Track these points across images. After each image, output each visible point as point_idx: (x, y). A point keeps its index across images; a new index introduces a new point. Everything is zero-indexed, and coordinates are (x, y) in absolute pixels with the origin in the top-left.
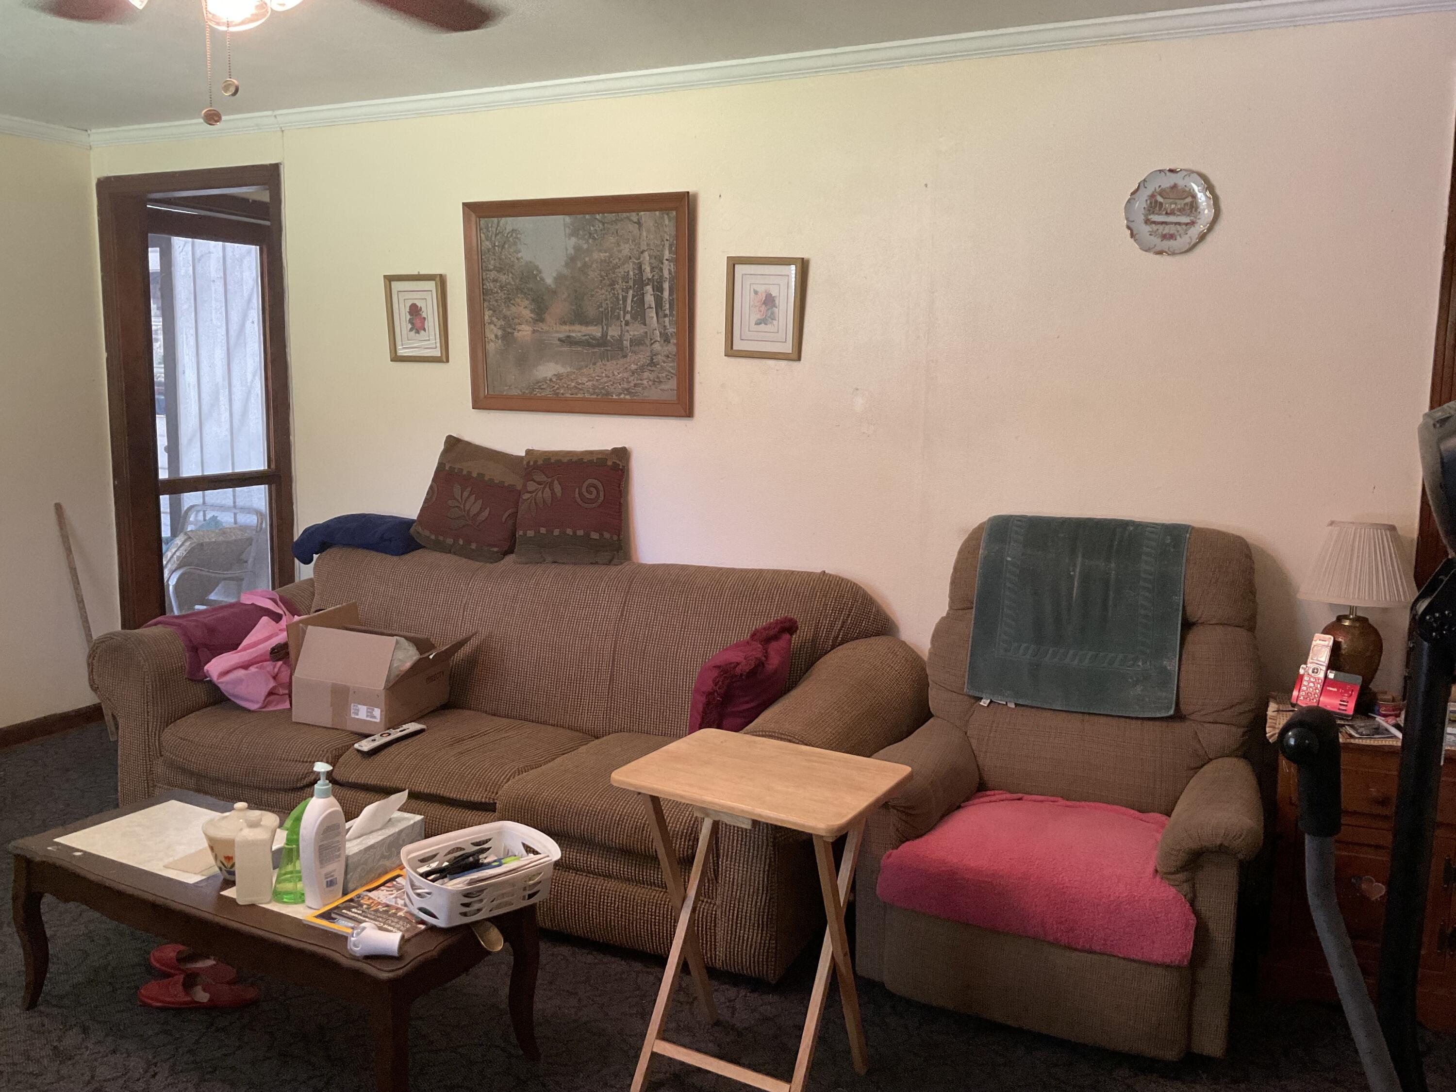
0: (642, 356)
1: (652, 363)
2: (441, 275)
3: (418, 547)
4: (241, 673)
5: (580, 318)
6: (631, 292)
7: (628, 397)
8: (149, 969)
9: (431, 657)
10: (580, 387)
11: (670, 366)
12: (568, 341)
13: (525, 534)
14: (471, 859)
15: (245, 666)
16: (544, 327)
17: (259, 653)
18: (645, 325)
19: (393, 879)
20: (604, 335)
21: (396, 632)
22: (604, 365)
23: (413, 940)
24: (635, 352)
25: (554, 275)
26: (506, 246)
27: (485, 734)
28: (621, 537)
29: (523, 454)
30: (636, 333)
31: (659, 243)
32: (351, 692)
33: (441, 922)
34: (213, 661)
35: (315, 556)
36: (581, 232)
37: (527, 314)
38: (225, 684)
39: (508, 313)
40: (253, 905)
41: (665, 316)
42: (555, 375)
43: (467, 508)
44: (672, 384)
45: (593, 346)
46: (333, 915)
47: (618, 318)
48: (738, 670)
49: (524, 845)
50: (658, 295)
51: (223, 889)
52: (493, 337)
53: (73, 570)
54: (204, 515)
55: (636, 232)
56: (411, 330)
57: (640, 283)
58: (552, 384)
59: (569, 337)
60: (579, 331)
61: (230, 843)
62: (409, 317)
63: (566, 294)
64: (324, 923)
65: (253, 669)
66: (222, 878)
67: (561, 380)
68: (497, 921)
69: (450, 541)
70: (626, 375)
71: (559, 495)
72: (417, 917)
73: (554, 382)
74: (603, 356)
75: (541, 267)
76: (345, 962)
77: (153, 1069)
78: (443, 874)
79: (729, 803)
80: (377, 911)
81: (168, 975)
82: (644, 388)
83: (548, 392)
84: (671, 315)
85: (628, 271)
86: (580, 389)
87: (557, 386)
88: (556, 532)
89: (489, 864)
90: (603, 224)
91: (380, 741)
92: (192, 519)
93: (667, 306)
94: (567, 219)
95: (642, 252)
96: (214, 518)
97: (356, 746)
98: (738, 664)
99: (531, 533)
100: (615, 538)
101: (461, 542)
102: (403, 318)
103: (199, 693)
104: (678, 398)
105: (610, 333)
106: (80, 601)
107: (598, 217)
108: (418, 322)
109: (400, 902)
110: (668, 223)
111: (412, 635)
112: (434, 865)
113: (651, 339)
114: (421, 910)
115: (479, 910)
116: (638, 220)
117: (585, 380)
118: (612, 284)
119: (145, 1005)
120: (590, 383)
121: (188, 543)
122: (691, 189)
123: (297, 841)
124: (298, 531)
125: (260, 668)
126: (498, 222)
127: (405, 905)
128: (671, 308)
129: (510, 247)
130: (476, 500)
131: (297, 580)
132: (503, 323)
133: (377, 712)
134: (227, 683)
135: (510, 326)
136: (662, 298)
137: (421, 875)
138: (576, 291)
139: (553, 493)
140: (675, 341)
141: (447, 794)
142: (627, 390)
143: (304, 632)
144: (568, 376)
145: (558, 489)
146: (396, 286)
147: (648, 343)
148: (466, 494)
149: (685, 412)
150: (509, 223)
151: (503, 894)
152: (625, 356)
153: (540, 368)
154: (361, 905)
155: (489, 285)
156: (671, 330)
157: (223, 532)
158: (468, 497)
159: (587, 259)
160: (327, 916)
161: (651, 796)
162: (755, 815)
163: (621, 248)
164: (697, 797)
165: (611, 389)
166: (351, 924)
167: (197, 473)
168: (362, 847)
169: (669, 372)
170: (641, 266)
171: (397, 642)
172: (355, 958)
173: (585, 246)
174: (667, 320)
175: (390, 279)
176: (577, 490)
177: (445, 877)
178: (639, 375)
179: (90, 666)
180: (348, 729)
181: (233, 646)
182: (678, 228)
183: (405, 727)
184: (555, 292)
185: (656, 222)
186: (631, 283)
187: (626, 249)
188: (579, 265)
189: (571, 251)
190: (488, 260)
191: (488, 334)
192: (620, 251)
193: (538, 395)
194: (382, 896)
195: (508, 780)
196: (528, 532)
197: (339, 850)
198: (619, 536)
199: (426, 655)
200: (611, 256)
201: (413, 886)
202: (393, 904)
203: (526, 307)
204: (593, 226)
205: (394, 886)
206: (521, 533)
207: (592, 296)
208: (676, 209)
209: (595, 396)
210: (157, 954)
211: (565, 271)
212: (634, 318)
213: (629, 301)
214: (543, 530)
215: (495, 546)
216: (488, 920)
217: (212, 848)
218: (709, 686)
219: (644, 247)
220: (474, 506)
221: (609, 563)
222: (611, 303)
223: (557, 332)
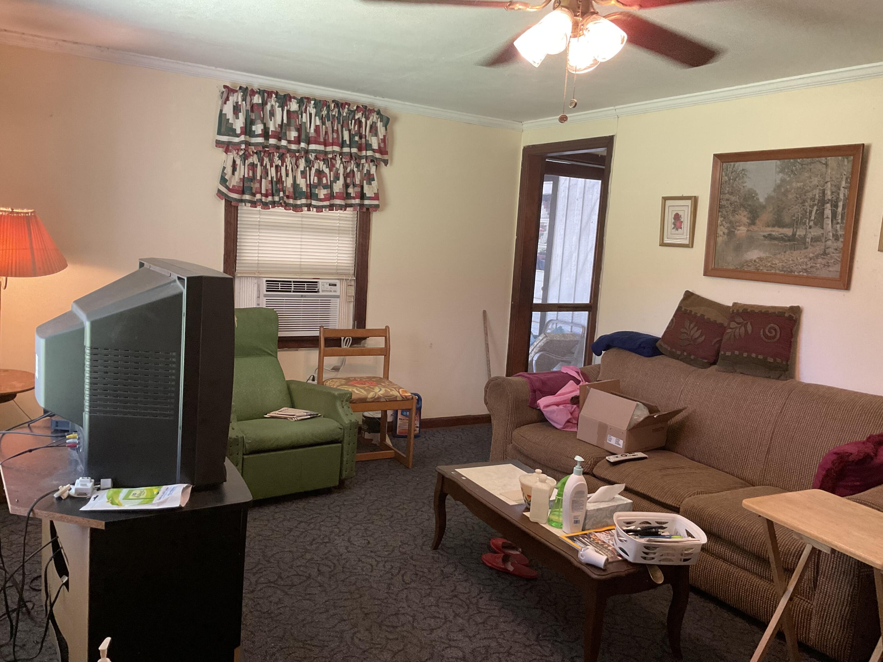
0: (818, 249)
1: (825, 254)
2: (695, 197)
3: (661, 354)
4: (555, 407)
5: (779, 223)
6: (815, 208)
7: (805, 274)
8: (489, 547)
9: (655, 416)
10: (773, 266)
11: (837, 256)
12: (770, 237)
13: (725, 354)
14: (654, 530)
15: (558, 404)
16: (754, 228)
17: (565, 399)
18: (823, 228)
19: (610, 530)
20: (794, 235)
21: (638, 400)
22: (791, 253)
23: (614, 564)
24: (813, 246)
25: (766, 196)
26: (737, 179)
27: (683, 468)
28: (789, 363)
29: (731, 305)
30: (816, 234)
31: (839, 176)
32: (609, 428)
33: (630, 559)
34: (542, 399)
35: (603, 352)
36: (786, 170)
37: (745, 220)
38: (545, 411)
39: (733, 219)
40: (537, 523)
41: (838, 223)
42: (758, 258)
43: (691, 334)
44: (838, 268)
45: (785, 241)
46: (575, 539)
47: (805, 224)
48: (851, 459)
49: (686, 530)
50: (834, 210)
51: (524, 512)
52: (721, 233)
53: (487, 345)
54: (556, 326)
55: (824, 170)
56: (673, 228)
57: (823, 202)
58: (755, 264)
59: (770, 235)
60: (777, 231)
61: (530, 488)
62: (673, 221)
63: (772, 209)
64: (570, 542)
65: (561, 407)
66: (525, 507)
67: (762, 261)
68: (662, 567)
69: (679, 353)
70: (805, 260)
71: (750, 332)
72: (617, 552)
73: (757, 262)
74: (793, 248)
75: (757, 192)
76: (576, 563)
77: (482, 595)
78: (636, 534)
79: (816, 534)
80: (598, 543)
81: (496, 552)
82: (818, 269)
83: (752, 269)
84: (842, 222)
85: (815, 195)
86: (773, 267)
87: (759, 265)
88: (745, 355)
89: (664, 536)
90: (802, 165)
91: (620, 458)
92: (550, 327)
93: (840, 217)
94: (778, 162)
95: (826, 183)
96: (560, 327)
97: (607, 458)
98: (851, 454)
99: (728, 354)
100: (784, 363)
101: (685, 354)
102: (670, 220)
103: (533, 414)
104: (841, 276)
105: (798, 233)
106: (488, 361)
107: (799, 161)
108: (678, 224)
109: (611, 542)
110: (847, 164)
111: (647, 403)
112: (632, 528)
113: (826, 238)
114: (621, 549)
115: (653, 558)
116: (826, 162)
117: (777, 262)
118: (804, 201)
119: (484, 564)
120: (781, 264)
121: (545, 339)
122: (865, 142)
123: (562, 496)
124: (596, 338)
125: (565, 407)
126: (734, 165)
127: (613, 545)
128: (842, 218)
129: (739, 179)
130: (698, 330)
131: (593, 364)
132: (729, 225)
133: (621, 442)
134: (547, 412)
135: (733, 227)
136: (836, 212)
137: (624, 531)
138: (778, 206)
139: (746, 331)
140: (843, 240)
141: (652, 496)
142: (805, 269)
143: (589, 391)
144: (766, 259)
145: (749, 327)
146: (669, 203)
147: (823, 240)
148: (692, 326)
149: (844, 286)
150: (740, 165)
151: (668, 554)
152: (806, 248)
153: (749, 253)
154: (590, 538)
155: (723, 203)
156: (840, 232)
157: (564, 335)
158: (693, 328)
159: (788, 187)
160: (571, 538)
161: (767, 519)
162: (833, 545)
163: (812, 180)
164: (795, 525)
165: (794, 268)
166: (582, 545)
167: (556, 302)
168: (596, 508)
169: (837, 260)
170: (824, 192)
171: (637, 405)
172: (581, 563)
173: (788, 179)
174: (838, 226)
175: (665, 199)
176: (762, 331)
177: (637, 535)
178: (814, 260)
179: (486, 391)
180: (605, 448)
181: (553, 393)
182: (853, 166)
183: (636, 453)
184: (764, 207)
185: (838, 164)
186: (816, 202)
187: (815, 181)
188: (783, 190)
189: (778, 182)
190: (725, 188)
191: (719, 230)
192: (811, 182)
193: (746, 269)
194: (602, 537)
195: (690, 496)
196: (727, 353)
197: (583, 505)
198: (787, 361)
199: (652, 415)
200: (804, 185)
201: (618, 535)
202: (607, 542)
203: (745, 216)
204: (795, 166)
205: (609, 533)
206: (722, 353)
207: (789, 210)
208: (854, 155)
209: (783, 273)
210: (494, 541)
211: (773, 194)
212: (815, 224)
213: (814, 213)
214: (737, 353)
215: (706, 359)
216: (659, 566)
217: (522, 489)
218: (829, 466)
219: (828, 179)
220: (696, 333)
221: (778, 378)
222: (801, 214)
223: (763, 231)
